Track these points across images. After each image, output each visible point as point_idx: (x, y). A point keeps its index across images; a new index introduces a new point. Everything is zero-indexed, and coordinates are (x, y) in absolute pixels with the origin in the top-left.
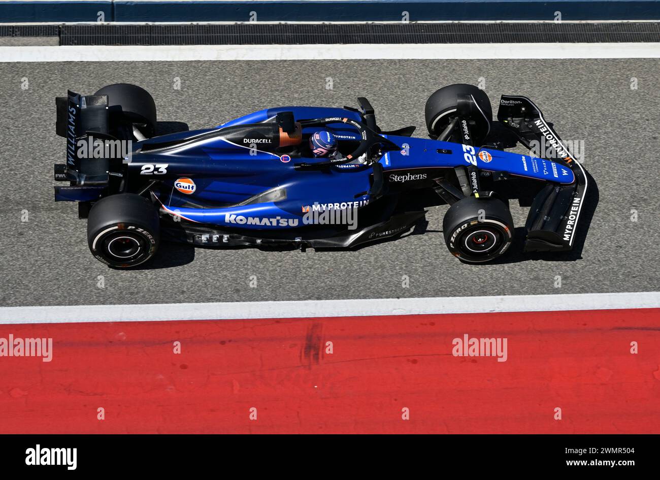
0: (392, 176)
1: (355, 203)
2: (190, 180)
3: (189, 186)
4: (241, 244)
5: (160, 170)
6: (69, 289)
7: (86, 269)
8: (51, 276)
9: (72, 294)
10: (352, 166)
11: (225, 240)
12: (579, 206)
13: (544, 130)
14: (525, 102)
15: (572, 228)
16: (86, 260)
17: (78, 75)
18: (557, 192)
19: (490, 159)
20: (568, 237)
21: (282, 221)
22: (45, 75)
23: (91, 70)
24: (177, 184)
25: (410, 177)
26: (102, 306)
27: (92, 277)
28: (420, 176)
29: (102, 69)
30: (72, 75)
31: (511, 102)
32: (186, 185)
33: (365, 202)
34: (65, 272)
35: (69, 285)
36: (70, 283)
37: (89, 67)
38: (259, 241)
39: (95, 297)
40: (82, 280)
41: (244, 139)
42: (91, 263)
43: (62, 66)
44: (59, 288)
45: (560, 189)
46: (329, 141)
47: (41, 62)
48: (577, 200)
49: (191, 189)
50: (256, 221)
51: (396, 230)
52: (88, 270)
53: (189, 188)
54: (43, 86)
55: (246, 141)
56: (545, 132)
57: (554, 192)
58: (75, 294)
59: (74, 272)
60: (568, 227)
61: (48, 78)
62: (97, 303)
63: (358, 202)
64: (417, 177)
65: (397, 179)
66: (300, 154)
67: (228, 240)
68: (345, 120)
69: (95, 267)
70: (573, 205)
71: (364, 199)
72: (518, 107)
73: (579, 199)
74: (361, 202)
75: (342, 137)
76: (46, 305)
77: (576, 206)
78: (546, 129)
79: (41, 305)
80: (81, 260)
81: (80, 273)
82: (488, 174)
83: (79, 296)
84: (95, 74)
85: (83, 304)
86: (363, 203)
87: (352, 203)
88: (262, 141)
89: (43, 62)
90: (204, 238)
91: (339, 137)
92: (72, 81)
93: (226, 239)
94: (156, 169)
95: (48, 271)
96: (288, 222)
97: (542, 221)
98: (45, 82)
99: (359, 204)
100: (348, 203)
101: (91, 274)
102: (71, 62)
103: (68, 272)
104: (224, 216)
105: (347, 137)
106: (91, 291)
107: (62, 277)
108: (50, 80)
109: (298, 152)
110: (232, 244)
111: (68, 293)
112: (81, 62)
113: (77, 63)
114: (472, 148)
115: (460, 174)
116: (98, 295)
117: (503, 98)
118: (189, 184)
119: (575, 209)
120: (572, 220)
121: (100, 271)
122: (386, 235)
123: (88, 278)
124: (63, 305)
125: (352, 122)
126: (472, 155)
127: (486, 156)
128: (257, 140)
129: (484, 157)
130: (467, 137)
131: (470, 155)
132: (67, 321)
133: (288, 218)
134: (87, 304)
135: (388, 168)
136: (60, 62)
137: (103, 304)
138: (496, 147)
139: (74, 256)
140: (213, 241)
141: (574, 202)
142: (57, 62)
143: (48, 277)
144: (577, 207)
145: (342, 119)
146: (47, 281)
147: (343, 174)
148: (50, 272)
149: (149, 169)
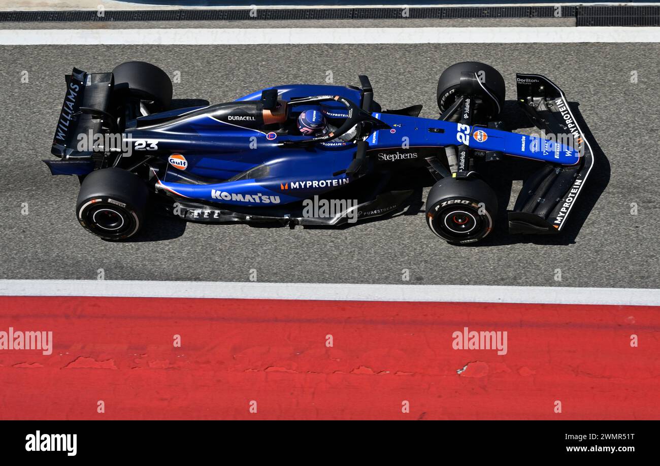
0: (382, 155)
1: (334, 181)
2: (182, 156)
3: (181, 162)
4: (230, 220)
5: (151, 146)
6: (580, 271)
7: (596, 252)
8: (562, 257)
9: (582, 276)
10: (339, 144)
11: (215, 216)
12: (578, 188)
13: (563, 110)
14: (542, 81)
15: (566, 211)
16: (597, 242)
17: (594, 57)
18: (557, 173)
19: (484, 139)
20: (560, 220)
21: (264, 198)
22: (561, 56)
23: (606, 52)
24: (171, 160)
25: (400, 157)
26: (612, 289)
27: (602, 259)
28: (410, 155)
29: (618, 51)
30: (588, 56)
31: (527, 80)
32: (178, 160)
33: (344, 180)
34: (576, 253)
35: (580, 267)
36: (581, 265)
37: (606, 49)
38: (248, 218)
39: (605, 279)
40: (593, 262)
41: (229, 117)
42: (602, 245)
43: (578, 47)
44: (568, 269)
45: (561, 170)
46: (314, 120)
47: (557, 43)
48: (578, 182)
49: (183, 165)
50: (239, 198)
51: (385, 210)
52: (599, 253)
53: (181, 164)
54: (559, 67)
55: (230, 118)
56: (563, 112)
57: (552, 173)
58: (585, 276)
59: (585, 254)
60: (563, 210)
61: (564, 59)
62: (606, 286)
63: (337, 181)
64: (407, 156)
65: (386, 158)
66: (287, 131)
67: (219, 215)
68: (336, 98)
69: (605, 250)
70: (574, 187)
71: (344, 177)
72: (536, 86)
73: (581, 181)
74: (340, 180)
75: (336, 115)
76: (556, 286)
77: (576, 188)
78: (565, 109)
79: (551, 286)
80: (592, 243)
81: (591, 255)
82: (482, 154)
83: (589, 278)
84: (611, 55)
85: (593, 287)
86: (342, 181)
87: (331, 181)
88: (245, 118)
89: (559, 43)
90: (196, 212)
91: (334, 115)
92: (588, 62)
93: (216, 214)
94: (148, 145)
95: (559, 252)
96: (269, 198)
97: (535, 204)
98: (561, 63)
99: (338, 182)
100: (327, 181)
101: (602, 256)
102: (587, 43)
103: (579, 253)
104: (210, 192)
105: (342, 115)
106: (602, 274)
107: (572, 259)
108: (566, 61)
109: (285, 130)
110: (222, 220)
111: (578, 275)
112: (598, 43)
113: (593, 44)
114: (468, 127)
115: (449, 152)
116: (608, 277)
117: (518, 76)
118: (181, 160)
119: (574, 192)
120: (568, 203)
121: (611, 253)
122: (374, 214)
123: (599, 260)
124: (573, 286)
125: (343, 100)
126: (465, 135)
127: (481, 136)
128: (241, 117)
129: (479, 137)
130: (466, 116)
131: (464, 134)
132: (576, 303)
133: (269, 195)
134: (597, 287)
135: (374, 146)
136: (576, 43)
137: (613, 287)
138: (497, 126)
139: (585, 237)
140: (205, 217)
141: (576, 184)
142: (574, 43)
143: (559, 258)
144: (577, 190)
145: (334, 97)
146: (558, 262)
147: (328, 152)
148: (561, 253)
149: (141, 144)
